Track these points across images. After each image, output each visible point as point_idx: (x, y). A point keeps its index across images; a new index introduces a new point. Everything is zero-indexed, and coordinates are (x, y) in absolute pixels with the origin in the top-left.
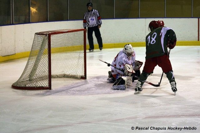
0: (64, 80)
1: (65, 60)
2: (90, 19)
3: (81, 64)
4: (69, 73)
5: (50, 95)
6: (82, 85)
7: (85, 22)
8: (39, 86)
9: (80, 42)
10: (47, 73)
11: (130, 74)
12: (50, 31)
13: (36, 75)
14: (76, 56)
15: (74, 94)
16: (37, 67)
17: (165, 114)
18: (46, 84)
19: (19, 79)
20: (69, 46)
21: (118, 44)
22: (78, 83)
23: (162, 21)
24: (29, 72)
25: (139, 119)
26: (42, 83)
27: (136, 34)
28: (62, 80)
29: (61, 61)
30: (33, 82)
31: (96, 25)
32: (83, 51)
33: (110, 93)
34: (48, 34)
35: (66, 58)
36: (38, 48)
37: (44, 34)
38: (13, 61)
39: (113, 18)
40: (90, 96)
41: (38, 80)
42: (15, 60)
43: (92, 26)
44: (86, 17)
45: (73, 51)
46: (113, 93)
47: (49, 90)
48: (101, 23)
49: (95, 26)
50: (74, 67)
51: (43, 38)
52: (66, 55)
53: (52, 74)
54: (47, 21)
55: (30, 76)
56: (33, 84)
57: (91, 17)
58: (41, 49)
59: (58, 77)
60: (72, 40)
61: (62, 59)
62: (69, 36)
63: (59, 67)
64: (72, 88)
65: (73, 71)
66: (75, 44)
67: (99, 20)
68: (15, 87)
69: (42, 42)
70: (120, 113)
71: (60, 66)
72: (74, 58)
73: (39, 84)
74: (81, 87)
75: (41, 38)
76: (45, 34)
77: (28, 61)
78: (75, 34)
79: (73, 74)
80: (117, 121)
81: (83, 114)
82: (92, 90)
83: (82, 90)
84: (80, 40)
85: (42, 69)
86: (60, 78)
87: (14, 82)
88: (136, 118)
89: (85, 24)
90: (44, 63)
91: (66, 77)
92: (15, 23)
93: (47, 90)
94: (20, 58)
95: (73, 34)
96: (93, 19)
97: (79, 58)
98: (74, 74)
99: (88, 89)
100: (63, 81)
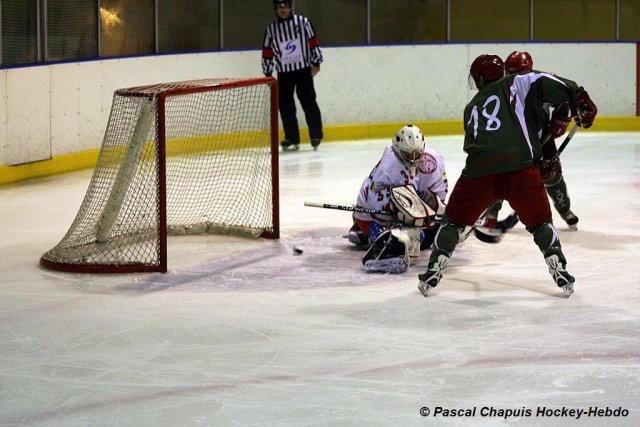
0: (208, 242)
1: (212, 179)
2: (283, 46)
3: (263, 190)
4: (222, 221)
5: (161, 288)
6: (265, 258)
7: (269, 55)
8: (126, 260)
9: (257, 119)
10: (152, 220)
11: (419, 223)
12: (163, 86)
13: (119, 225)
14: (247, 163)
15: (238, 287)
16: (122, 200)
17: (531, 350)
18: (152, 255)
19: (65, 238)
20: (225, 132)
21: (381, 127)
22: (251, 252)
23: (526, 54)
24: (94, 217)
25: (446, 365)
26: (135, 253)
27: (437, 95)
28: (202, 243)
29: (199, 180)
30: (110, 247)
31: (303, 66)
32: (269, 150)
33: (356, 285)
34: (158, 95)
35: (215, 169)
36: (125, 139)
37: (142, 95)
38: (47, 181)
39: (365, 43)
40: (292, 293)
41: (125, 241)
42: (50, 177)
43: (288, 70)
44: (271, 40)
45: (237, 147)
46: (365, 284)
47: (159, 274)
48: (321, 59)
49: (298, 67)
50: (238, 199)
51: (139, 108)
52: (213, 161)
53: (169, 222)
54: (152, 52)
55: (100, 228)
56: (109, 255)
57: (286, 39)
58: (135, 142)
59: (187, 231)
60: (233, 113)
61: (201, 175)
62: (223, 99)
63: (191, 201)
64: (234, 267)
65: (236, 214)
66: (243, 125)
67: (312, 48)
68: (52, 263)
69: (136, 119)
70: (388, 349)
71: (193, 197)
72: (240, 172)
73: (129, 254)
74: (263, 263)
75: (133, 108)
76: (146, 95)
77: (93, 181)
78: (244, 95)
79: (235, 223)
80: (375, 372)
81: (271, 351)
82: (299, 274)
83: (266, 275)
84: (258, 114)
85: (138, 207)
86: (194, 234)
87: (47, 250)
88: (437, 362)
89: (268, 61)
90: (142, 187)
91: (214, 234)
92: (50, 60)
93: (154, 274)
94: (68, 171)
95: (236, 93)
96: (294, 47)
97: (256, 170)
98: (241, 223)
99: (285, 271)
100: (205, 245)
